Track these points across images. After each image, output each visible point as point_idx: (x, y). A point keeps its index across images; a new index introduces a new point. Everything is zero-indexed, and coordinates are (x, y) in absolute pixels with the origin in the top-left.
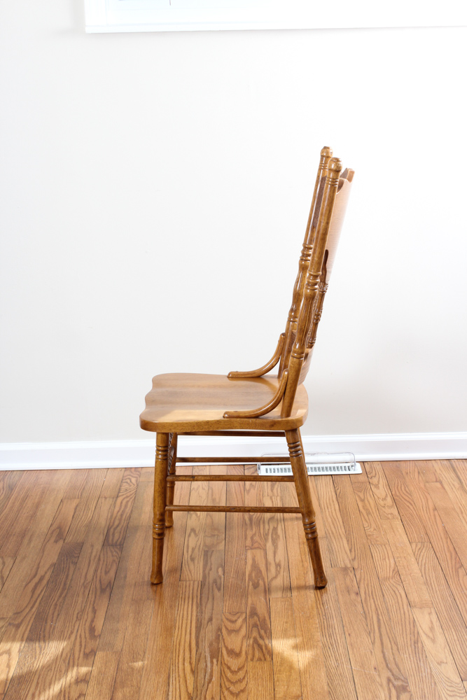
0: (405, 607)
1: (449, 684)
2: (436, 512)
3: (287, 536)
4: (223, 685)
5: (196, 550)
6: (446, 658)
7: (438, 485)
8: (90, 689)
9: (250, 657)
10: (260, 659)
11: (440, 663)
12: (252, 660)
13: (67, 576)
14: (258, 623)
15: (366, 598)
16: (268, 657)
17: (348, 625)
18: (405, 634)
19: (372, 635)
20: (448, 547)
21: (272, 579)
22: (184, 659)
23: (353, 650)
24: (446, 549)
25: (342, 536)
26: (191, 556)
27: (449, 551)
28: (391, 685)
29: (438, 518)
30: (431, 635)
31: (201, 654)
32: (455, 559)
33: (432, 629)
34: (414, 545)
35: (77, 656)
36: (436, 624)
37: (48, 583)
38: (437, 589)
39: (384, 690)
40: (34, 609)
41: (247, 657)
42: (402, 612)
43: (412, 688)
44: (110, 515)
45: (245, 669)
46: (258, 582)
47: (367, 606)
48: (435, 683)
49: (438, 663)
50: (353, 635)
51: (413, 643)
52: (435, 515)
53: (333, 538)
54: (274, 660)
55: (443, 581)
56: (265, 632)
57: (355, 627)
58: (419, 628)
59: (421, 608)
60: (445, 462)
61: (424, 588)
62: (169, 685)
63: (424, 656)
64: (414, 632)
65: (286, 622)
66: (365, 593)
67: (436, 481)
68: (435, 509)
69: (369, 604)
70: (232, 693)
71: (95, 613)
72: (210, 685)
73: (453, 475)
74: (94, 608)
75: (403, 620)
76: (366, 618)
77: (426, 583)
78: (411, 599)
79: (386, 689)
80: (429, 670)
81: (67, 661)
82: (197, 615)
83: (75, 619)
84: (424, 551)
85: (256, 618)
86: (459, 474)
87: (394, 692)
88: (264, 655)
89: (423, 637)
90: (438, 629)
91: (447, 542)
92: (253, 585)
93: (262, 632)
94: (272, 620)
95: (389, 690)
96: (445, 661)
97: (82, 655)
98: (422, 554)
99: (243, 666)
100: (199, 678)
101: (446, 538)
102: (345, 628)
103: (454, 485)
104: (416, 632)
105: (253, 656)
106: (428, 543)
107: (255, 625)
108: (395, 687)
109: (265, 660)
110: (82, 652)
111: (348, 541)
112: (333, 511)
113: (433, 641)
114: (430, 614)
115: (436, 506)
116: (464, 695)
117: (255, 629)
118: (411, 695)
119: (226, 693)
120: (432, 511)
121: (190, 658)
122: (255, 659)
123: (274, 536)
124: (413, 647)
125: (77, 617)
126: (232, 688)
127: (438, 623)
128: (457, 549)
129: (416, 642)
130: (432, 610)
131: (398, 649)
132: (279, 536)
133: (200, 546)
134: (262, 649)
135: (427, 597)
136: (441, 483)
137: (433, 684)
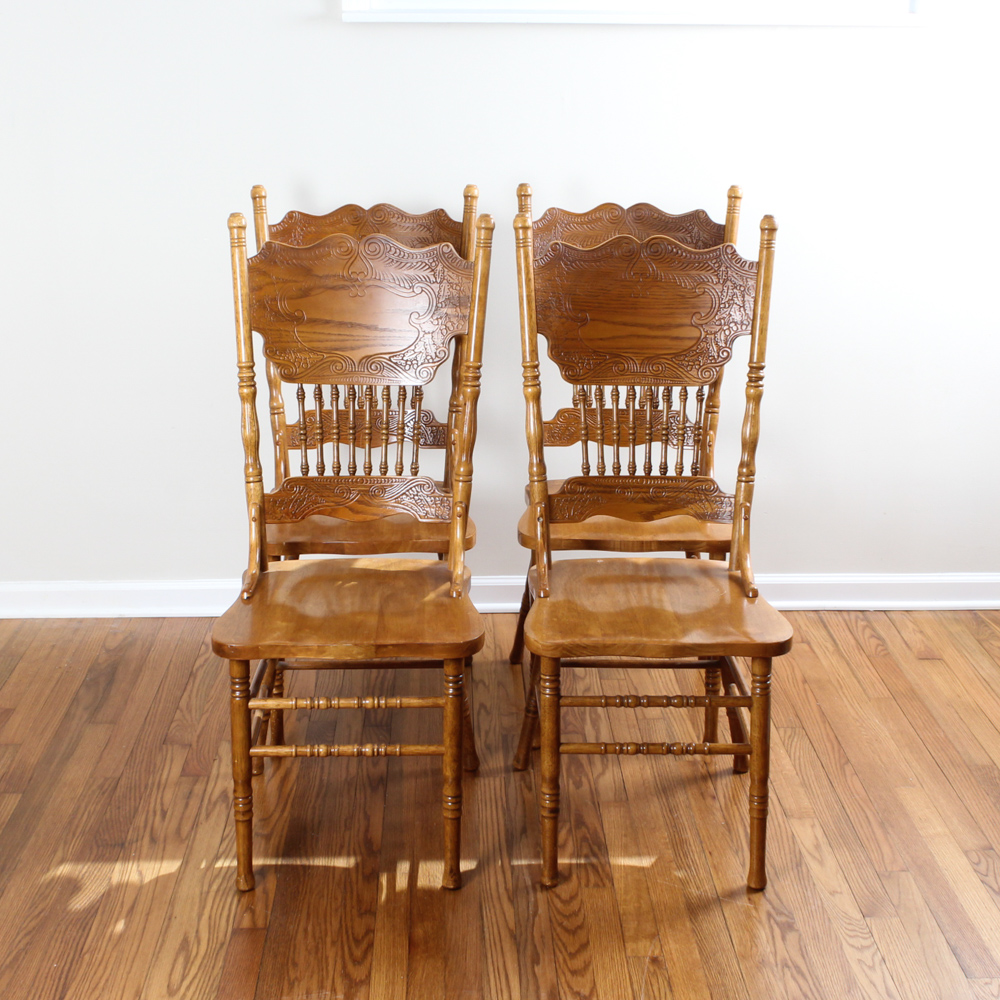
0: (779, 816)
1: (848, 921)
2: (807, 687)
3: (611, 717)
4: (554, 920)
5: (491, 734)
6: (840, 886)
7: (805, 646)
8: (379, 924)
9: (583, 882)
10: (596, 885)
11: (833, 893)
12: (587, 885)
13: (322, 768)
14: (588, 836)
15: (726, 804)
16: (607, 882)
17: (706, 839)
18: (782, 852)
19: (740, 853)
20: (828, 735)
21: (599, 776)
22: (497, 883)
23: (717, 874)
24: (825, 737)
25: (685, 717)
26: (486, 741)
27: (830, 740)
28: (772, 921)
29: (809, 693)
30: (817, 855)
31: (518, 877)
32: (839, 751)
33: (817, 847)
34: (782, 731)
35: (354, 879)
36: (822, 840)
37: (298, 777)
38: (819, 792)
39: (764, 928)
40: (286, 814)
41: (580, 883)
42: (776, 824)
43: (799, 925)
44: (366, 682)
45: (579, 898)
46: (580, 780)
47: (729, 814)
48: (829, 919)
49: (831, 894)
50: (715, 854)
51: (795, 865)
52: (805, 690)
53: (672, 719)
54: (616, 886)
55: (826, 782)
56: (600, 849)
57: (717, 843)
58: (801, 846)
59: (800, 818)
60: (812, 615)
61: (801, 791)
62: (482, 919)
63: (811, 883)
64: (795, 851)
65: (625, 836)
66: (725, 796)
67: (803, 642)
68: (805, 681)
69: (731, 812)
70: (567, 930)
71: (369, 820)
72: (537, 919)
73: (824, 633)
74: (365, 813)
75: (779, 834)
76: (729, 831)
77: (803, 784)
78: (787, 806)
79: (767, 926)
80: (819, 902)
81: (342, 886)
82: (505, 825)
83: (343, 829)
84: (795, 740)
85: (584, 829)
86: (832, 632)
87: (777, 931)
88: (602, 880)
89: (808, 859)
90: (825, 848)
91: (825, 728)
92: (574, 783)
93: (595, 848)
94: (606, 832)
95: (771, 927)
96: (839, 890)
97: (360, 877)
98: (794, 744)
99: (577, 895)
100: (520, 909)
101: (824, 722)
102: (704, 845)
103: (826, 648)
104: (797, 851)
105: (588, 881)
106: (801, 729)
107: (584, 839)
108: (777, 924)
109: (604, 885)
110: (360, 873)
111: (693, 724)
112: (668, 682)
113: (821, 863)
114: (813, 826)
115: (806, 676)
116: (867, 936)
117: (584, 844)
118: (800, 935)
119: (559, 929)
120: (800, 684)
121: (505, 882)
122: (591, 885)
123: (594, 716)
124: (796, 871)
125: (346, 826)
126: (565, 923)
127: (825, 840)
128: (840, 738)
129: (799, 864)
130: (815, 820)
131: (776, 873)
132: (599, 716)
133: (495, 729)
134: (598, 871)
135: (806, 803)
136: (809, 644)
137: (826, 921)
